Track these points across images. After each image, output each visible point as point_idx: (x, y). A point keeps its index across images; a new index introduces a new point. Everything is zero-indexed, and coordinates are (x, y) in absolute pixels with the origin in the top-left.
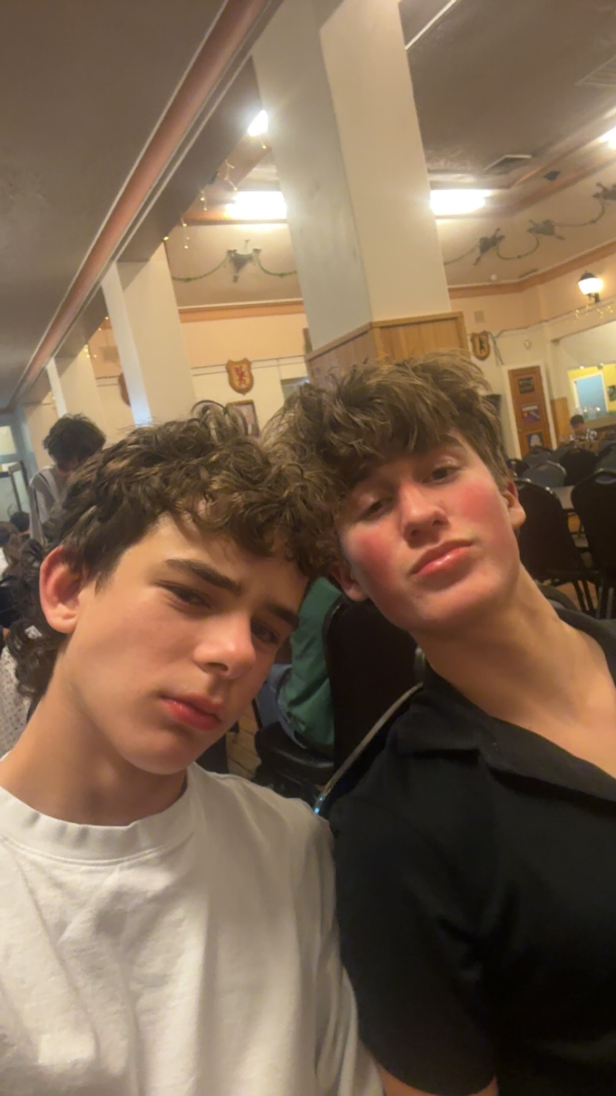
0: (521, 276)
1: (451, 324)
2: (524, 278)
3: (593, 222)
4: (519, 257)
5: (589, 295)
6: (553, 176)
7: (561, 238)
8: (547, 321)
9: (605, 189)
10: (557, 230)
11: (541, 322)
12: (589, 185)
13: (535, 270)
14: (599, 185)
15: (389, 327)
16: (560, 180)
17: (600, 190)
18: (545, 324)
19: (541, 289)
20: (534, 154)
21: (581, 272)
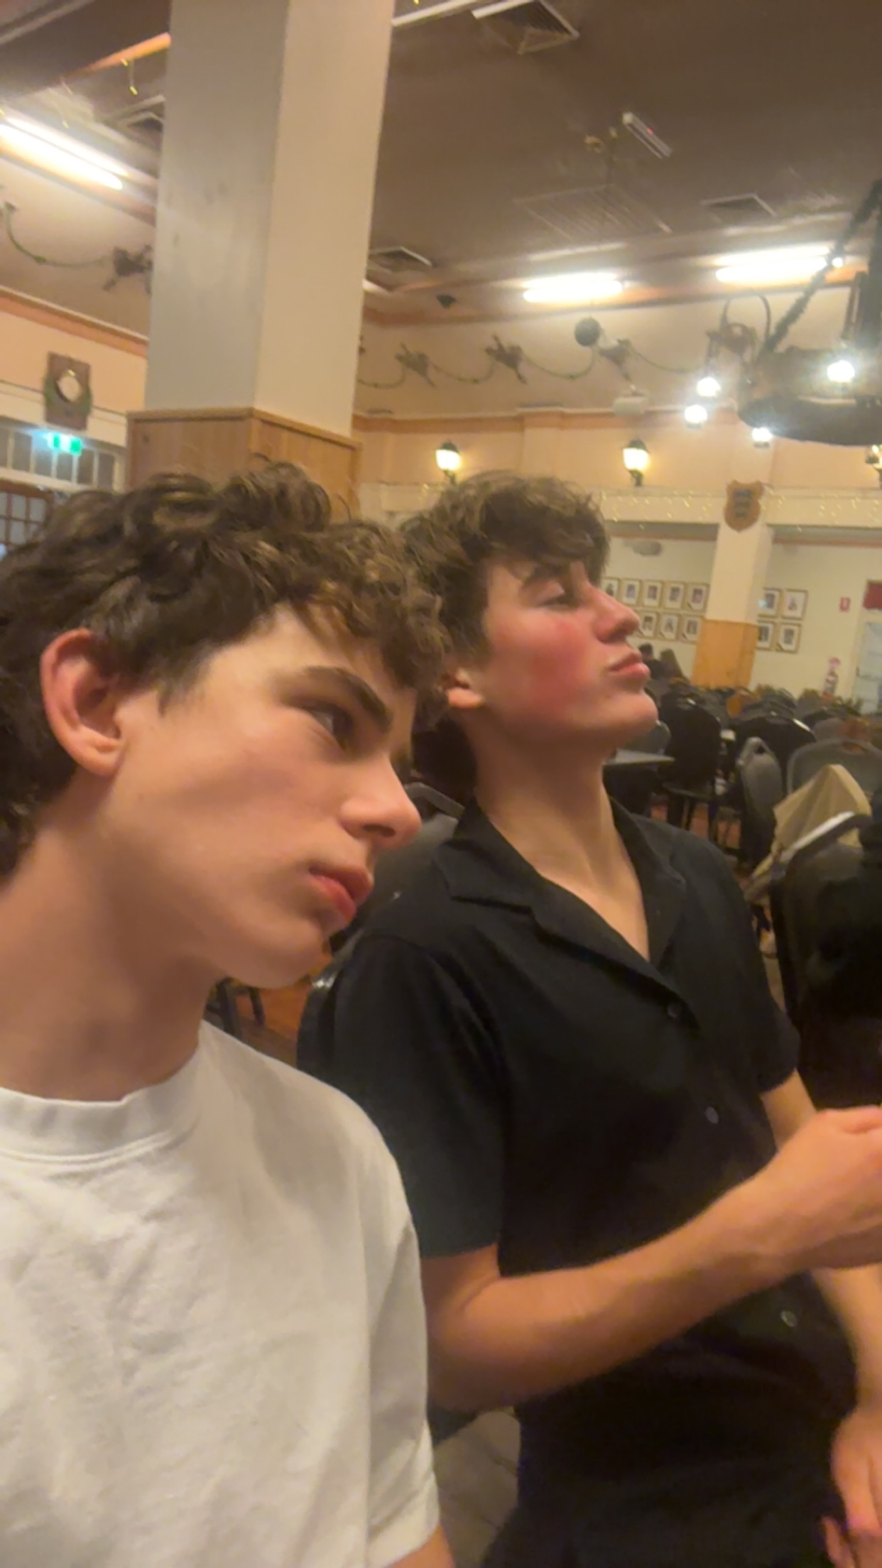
0: (372, 411)
1: (347, 452)
2: (376, 416)
3: (476, 381)
4: (376, 385)
5: (446, 472)
6: (447, 301)
7: (431, 383)
8: (388, 484)
9: (500, 347)
10: (432, 373)
11: (382, 482)
12: (484, 334)
13: (390, 412)
14: (496, 338)
15: (271, 423)
16: (454, 310)
17: (495, 347)
18: (383, 486)
19: (391, 439)
20: (435, 265)
21: (443, 438)
